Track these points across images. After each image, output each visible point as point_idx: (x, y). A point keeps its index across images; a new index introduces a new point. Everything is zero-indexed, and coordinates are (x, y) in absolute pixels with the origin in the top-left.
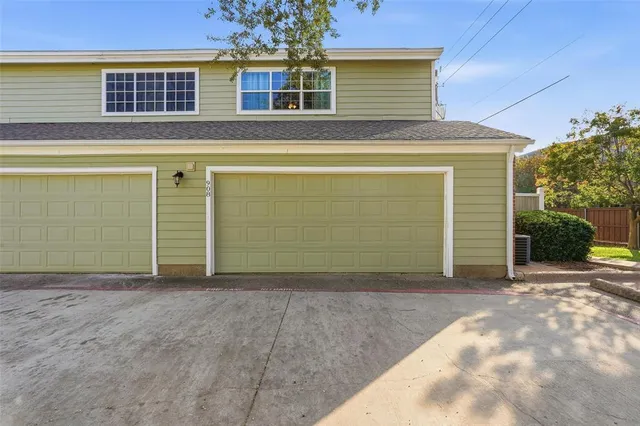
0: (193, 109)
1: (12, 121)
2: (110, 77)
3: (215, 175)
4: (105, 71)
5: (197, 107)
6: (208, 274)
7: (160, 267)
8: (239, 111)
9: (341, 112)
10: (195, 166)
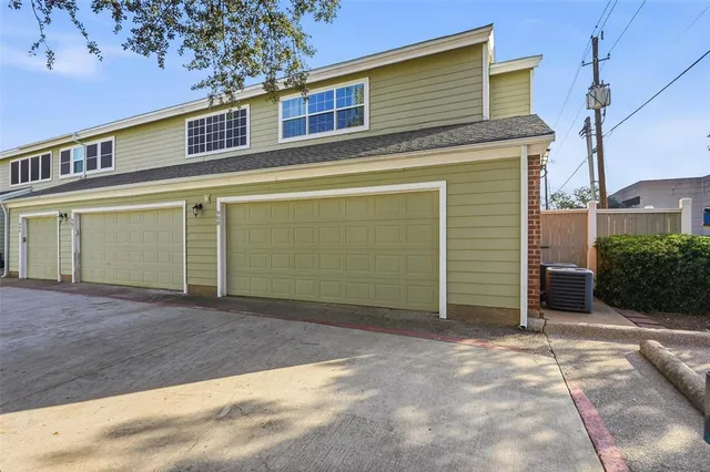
0: (245, 144)
1: (139, 170)
2: (190, 124)
3: (227, 206)
4: (187, 120)
5: (248, 142)
6: (219, 295)
7: (189, 286)
8: (281, 140)
9: (374, 127)
10: (210, 199)
